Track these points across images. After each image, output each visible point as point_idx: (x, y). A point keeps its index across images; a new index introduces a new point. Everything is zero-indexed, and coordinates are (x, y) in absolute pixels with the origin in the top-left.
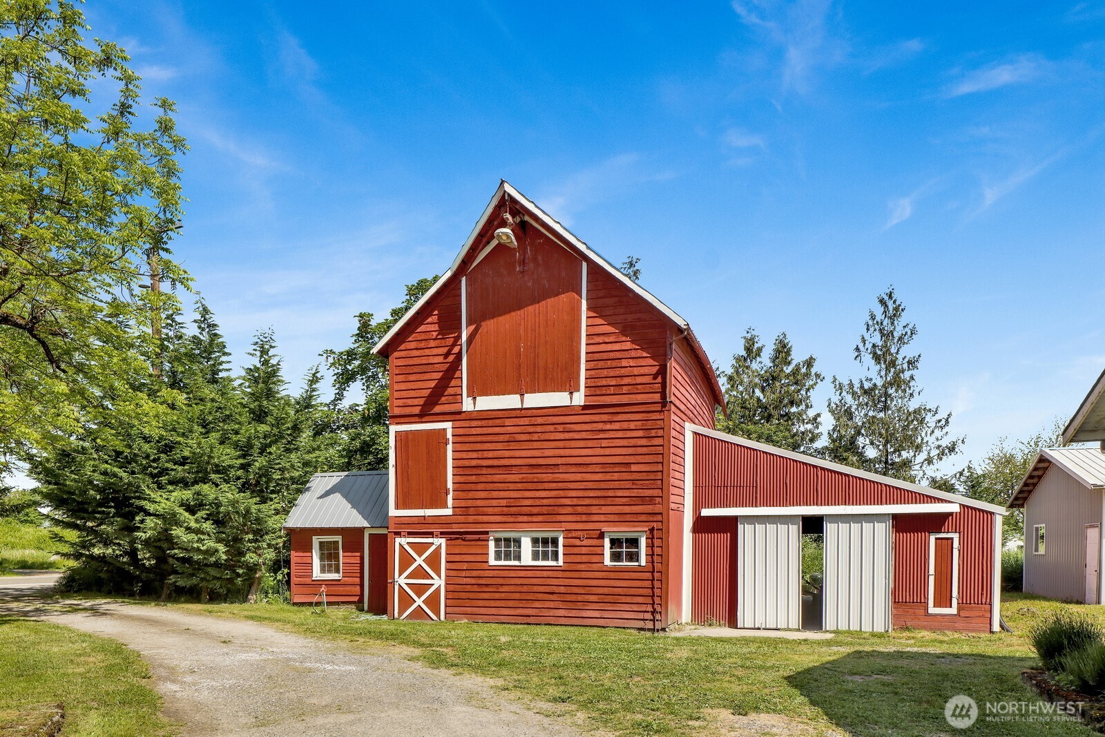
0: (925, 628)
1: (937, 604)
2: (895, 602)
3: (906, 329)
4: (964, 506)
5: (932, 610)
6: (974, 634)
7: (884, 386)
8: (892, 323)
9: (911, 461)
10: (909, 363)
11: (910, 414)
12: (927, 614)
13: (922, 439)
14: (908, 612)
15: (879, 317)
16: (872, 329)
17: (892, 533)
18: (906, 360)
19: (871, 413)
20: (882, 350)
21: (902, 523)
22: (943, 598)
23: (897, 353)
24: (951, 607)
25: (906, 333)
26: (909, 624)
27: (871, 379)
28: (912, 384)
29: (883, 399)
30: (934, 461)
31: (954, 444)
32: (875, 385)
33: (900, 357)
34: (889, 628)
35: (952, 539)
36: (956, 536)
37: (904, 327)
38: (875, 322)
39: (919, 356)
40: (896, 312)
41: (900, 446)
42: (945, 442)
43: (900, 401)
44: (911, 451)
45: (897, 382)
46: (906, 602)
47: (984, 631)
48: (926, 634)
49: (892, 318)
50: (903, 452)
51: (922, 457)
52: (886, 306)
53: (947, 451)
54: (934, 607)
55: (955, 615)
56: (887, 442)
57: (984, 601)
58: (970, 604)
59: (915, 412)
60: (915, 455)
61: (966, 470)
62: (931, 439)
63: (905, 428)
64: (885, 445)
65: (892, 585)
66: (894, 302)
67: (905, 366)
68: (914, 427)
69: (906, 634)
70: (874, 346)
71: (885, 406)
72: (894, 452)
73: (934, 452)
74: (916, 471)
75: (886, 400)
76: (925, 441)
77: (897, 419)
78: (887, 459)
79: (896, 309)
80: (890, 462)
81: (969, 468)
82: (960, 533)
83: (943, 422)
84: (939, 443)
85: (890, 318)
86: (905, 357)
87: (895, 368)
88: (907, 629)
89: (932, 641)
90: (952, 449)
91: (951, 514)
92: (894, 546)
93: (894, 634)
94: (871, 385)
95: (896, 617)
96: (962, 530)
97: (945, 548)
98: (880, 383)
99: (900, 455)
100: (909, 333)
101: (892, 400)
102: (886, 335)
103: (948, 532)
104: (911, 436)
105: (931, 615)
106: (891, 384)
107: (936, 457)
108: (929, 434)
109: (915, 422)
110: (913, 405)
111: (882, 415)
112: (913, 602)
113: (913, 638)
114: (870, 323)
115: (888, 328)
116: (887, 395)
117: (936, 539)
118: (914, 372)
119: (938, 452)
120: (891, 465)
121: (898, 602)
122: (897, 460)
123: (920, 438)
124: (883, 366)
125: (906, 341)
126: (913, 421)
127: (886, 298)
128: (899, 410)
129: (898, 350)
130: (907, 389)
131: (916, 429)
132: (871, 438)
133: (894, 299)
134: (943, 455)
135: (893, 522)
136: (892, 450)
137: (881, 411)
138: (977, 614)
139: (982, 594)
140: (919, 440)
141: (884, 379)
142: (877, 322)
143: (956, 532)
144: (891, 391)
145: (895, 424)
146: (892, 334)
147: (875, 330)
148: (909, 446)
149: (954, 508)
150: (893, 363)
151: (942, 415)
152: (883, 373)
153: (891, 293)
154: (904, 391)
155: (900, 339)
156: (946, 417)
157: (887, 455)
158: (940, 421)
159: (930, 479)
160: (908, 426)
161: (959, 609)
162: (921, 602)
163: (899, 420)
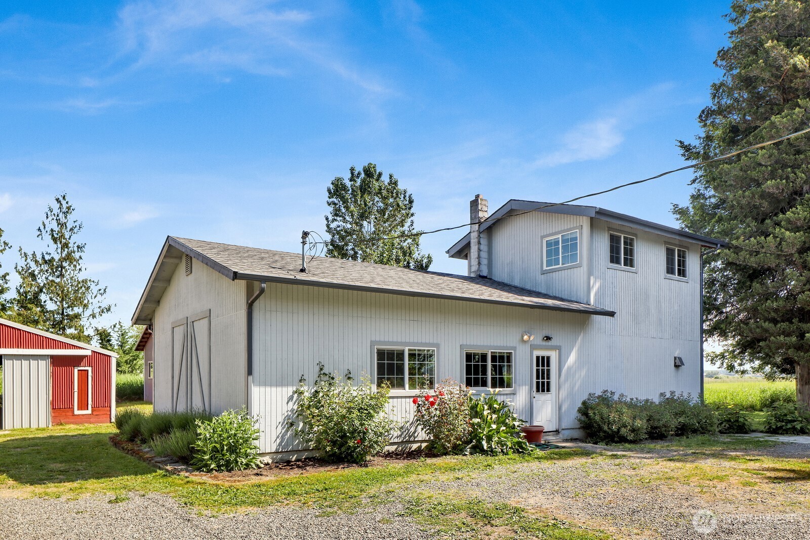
0: (73, 423)
1: (80, 408)
2: (53, 409)
3: (76, 224)
4: (94, 352)
5: (77, 412)
6: (101, 424)
7: (59, 260)
8: (66, 217)
9: (81, 315)
10: (78, 247)
11: (79, 283)
12: (74, 415)
13: (88, 301)
14: (62, 414)
15: (56, 211)
16: (50, 218)
17: (51, 366)
18: (76, 245)
19: (50, 278)
20: (58, 235)
21: (57, 361)
22: (83, 405)
23: (69, 239)
24: (88, 409)
25: (76, 226)
26: (62, 422)
27: (50, 254)
28: (80, 261)
29: (60, 269)
30: (97, 316)
31: (110, 307)
32: (53, 258)
33: (71, 241)
34: (49, 424)
35: (88, 370)
36: (90, 369)
37: (75, 222)
38: (52, 213)
39: (85, 244)
40: (68, 210)
41: (72, 303)
42: (104, 305)
43: (72, 272)
44: (80, 307)
45: (69, 258)
46: (60, 408)
47: (107, 422)
48: (72, 426)
49: (66, 213)
50: (75, 308)
51: (88, 312)
52: (61, 204)
53: (105, 310)
54: (78, 410)
55: (91, 414)
56: (63, 300)
57: (106, 405)
58: (99, 407)
59: (83, 281)
60: (83, 311)
61: (118, 324)
62: (95, 302)
63: (76, 292)
64: (61, 302)
65: (51, 398)
66: (67, 203)
67: (76, 249)
68: (82, 292)
69: (61, 427)
70: (52, 230)
71: (61, 275)
72: (68, 307)
73: (97, 311)
74: (84, 322)
75: (62, 270)
76: (90, 302)
77: (70, 284)
78: (63, 312)
79: (69, 208)
80: (65, 314)
81: (120, 322)
82: (92, 367)
83: (102, 291)
84: (100, 304)
85: (64, 213)
86: (75, 243)
87: (68, 249)
88: (61, 424)
89: (74, 430)
90: (108, 310)
91: (87, 356)
92: (52, 374)
93: (52, 428)
94: (50, 258)
95: (54, 417)
96: (93, 365)
97: (83, 375)
98: (57, 257)
99: (72, 309)
100: (78, 227)
101: (66, 271)
102: (62, 225)
103: (85, 366)
104: (80, 298)
105: (76, 415)
106: (65, 259)
107: (98, 314)
108: (93, 297)
109: (83, 288)
110: (81, 277)
111: (58, 280)
112: (65, 408)
113: (64, 429)
114: (49, 213)
115: (63, 220)
116: (62, 267)
117: (78, 370)
118: (82, 254)
119: (99, 310)
120: (66, 316)
121: (55, 409)
122: (71, 313)
123: (87, 300)
124: (60, 246)
125: (76, 232)
126: (81, 287)
127: (61, 199)
128: (71, 278)
129: (70, 237)
130: (77, 265)
131: (84, 293)
132: (50, 295)
133: (66, 201)
134: (102, 312)
135: (51, 360)
136: (67, 305)
137: (58, 277)
138: (103, 413)
139: (105, 401)
140: (86, 302)
141: (60, 255)
142: (54, 214)
143: (90, 366)
144: (65, 264)
145: (69, 288)
146: (65, 225)
147: (53, 219)
148: (79, 305)
149: (89, 353)
150: (66, 245)
151: (101, 286)
152: (59, 251)
153: (64, 196)
154: (75, 266)
155: (71, 230)
156: (104, 288)
157: (63, 310)
158: (100, 290)
159: (94, 328)
160: (78, 290)
161: (92, 411)
162: (69, 408)
163: (72, 285)
